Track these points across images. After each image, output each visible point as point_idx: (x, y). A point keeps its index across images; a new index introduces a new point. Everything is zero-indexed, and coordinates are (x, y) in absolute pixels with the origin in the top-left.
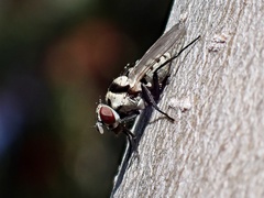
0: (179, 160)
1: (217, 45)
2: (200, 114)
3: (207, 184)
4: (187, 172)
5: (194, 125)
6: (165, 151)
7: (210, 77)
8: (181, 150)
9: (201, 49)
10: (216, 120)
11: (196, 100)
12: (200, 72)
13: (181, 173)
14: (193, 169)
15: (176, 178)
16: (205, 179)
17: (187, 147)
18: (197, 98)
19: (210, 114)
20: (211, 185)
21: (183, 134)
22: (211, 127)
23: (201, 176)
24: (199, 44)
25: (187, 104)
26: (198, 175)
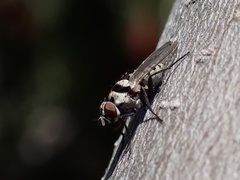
0: (168, 147)
1: (204, 58)
2: (188, 110)
3: (192, 163)
4: (175, 155)
5: (182, 119)
6: (155, 142)
7: (197, 82)
8: (170, 139)
9: (190, 62)
10: (202, 114)
11: (184, 100)
12: (189, 79)
13: (169, 156)
14: (180, 152)
15: (165, 161)
16: (190, 159)
17: (175, 136)
18: (185, 99)
19: (196, 110)
20: (195, 163)
21: (172, 127)
22: (197, 119)
23: (187, 157)
24: (187, 58)
25: (176, 103)
26: (184, 156)
